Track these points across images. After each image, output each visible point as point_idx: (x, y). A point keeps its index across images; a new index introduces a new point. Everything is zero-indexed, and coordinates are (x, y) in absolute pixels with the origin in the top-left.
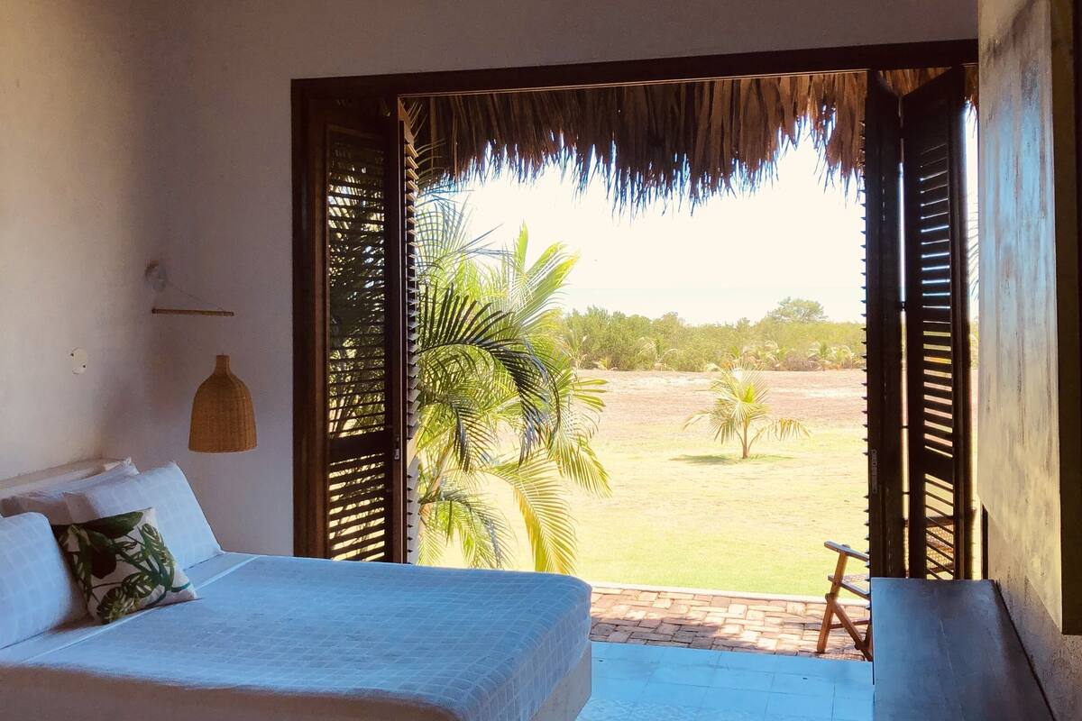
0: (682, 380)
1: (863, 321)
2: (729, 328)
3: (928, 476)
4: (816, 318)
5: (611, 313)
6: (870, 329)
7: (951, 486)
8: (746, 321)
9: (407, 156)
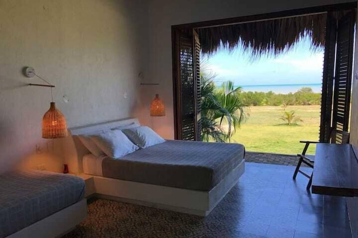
0: (273, 109)
1: (321, 92)
2: (287, 95)
3: (338, 123)
4: (310, 92)
5: (254, 93)
6: (323, 94)
7: (342, 124)
8: (291, 93)
9: (196, 43)
